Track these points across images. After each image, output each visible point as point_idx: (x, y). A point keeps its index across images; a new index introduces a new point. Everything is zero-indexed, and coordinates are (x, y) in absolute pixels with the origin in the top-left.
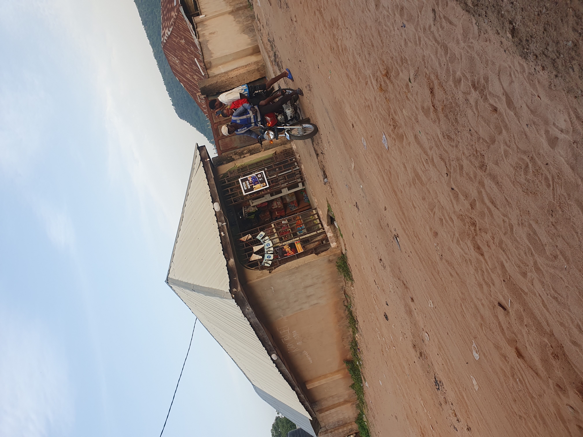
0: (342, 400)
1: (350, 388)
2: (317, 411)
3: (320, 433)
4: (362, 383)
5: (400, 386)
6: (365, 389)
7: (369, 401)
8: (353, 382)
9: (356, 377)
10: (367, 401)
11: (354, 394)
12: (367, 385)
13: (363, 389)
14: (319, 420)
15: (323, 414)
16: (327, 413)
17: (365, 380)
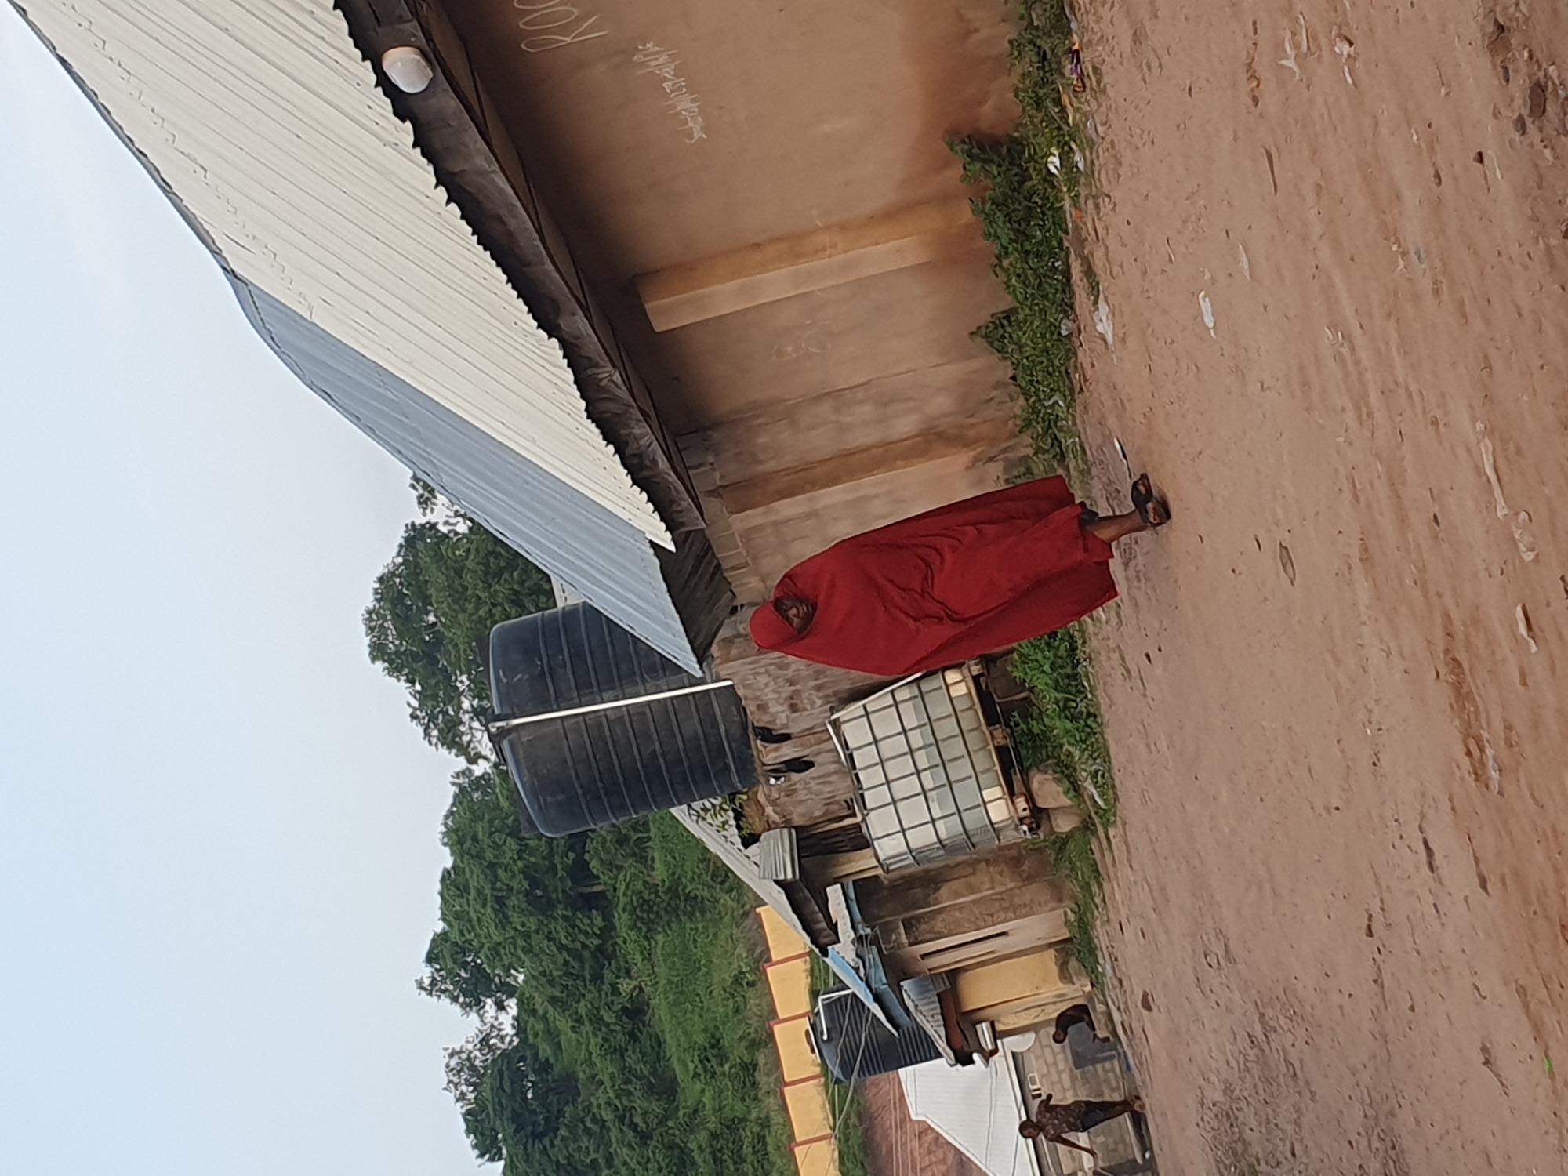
0: (905, 425)
1: (979, 340)
2: (713, 493)
3: (728, 641)
4: (1068, 308)
5: (1347, 337)
6: (1083, 357)
7: (1108, 438)
8: (1006, 303)
9: (1033, 261)
10: (1092, 437)
11: (998, 385)
12: (1105, 327)
13: (1071, 353)
14: (728, 556)
15: (754, 517)
16: (788, 508)
17: (1094, 288)
